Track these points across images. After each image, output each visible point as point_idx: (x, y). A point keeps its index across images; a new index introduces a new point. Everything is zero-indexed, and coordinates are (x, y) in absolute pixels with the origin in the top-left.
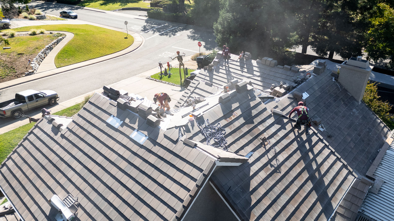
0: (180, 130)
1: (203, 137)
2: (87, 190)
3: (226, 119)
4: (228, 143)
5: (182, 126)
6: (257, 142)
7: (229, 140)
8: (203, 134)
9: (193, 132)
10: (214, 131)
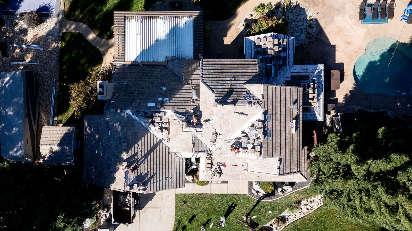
0: (261, 104)
1: (254, 98)
2: (287, 123)
3: (239, 99)
4: (246, 92)
5: (259, 104)
6: (233, 87)
7: (245, 93)
8: (253, 99)
9: (257, 101)
10: (248, 98)
